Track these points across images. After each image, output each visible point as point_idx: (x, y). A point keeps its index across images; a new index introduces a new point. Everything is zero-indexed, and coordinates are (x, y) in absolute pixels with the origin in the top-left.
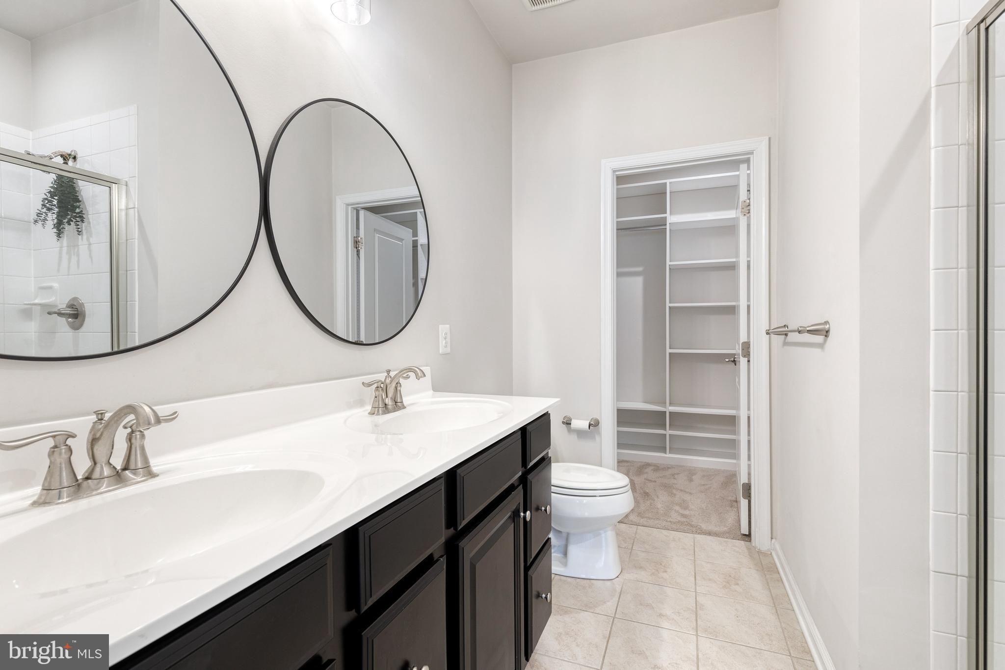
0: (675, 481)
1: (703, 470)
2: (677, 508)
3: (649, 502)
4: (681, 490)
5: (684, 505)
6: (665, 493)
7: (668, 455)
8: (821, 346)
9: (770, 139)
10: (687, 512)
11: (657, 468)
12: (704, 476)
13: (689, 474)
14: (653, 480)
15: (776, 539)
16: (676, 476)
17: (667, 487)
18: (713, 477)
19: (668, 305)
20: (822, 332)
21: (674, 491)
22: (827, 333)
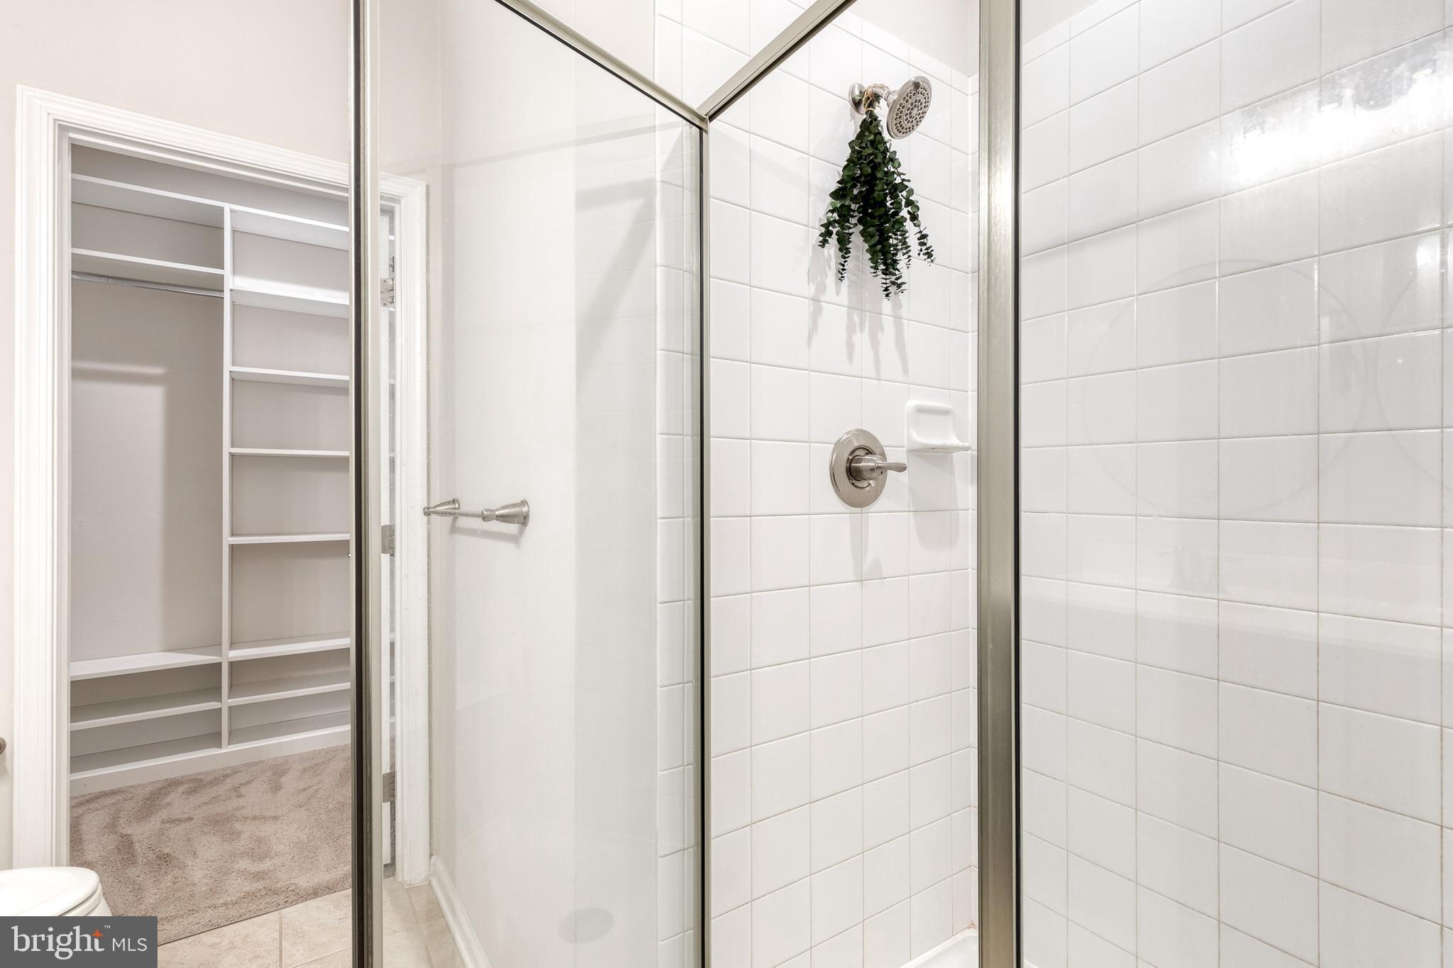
0: (241, 802)
1: (302, 757)
2: (244, 864)
3: (170, 877)
4: (255, 818)
5: (259, 851)
6: (214, 839)
7: (227, 749)
8: (515, 539)
9: (428, 187)
10: (266, 865)
11: (196, 784)
12: (305, 770)
13: (274, 774)
14: (186, 816)
15: (437, 854)
16: (243, 790)
17: (220, 824)
18: (323, 767)
19: (227, 449)
20: (516, 520)
21: (238, 826)
22: (523, 519)
